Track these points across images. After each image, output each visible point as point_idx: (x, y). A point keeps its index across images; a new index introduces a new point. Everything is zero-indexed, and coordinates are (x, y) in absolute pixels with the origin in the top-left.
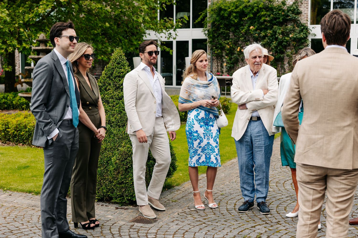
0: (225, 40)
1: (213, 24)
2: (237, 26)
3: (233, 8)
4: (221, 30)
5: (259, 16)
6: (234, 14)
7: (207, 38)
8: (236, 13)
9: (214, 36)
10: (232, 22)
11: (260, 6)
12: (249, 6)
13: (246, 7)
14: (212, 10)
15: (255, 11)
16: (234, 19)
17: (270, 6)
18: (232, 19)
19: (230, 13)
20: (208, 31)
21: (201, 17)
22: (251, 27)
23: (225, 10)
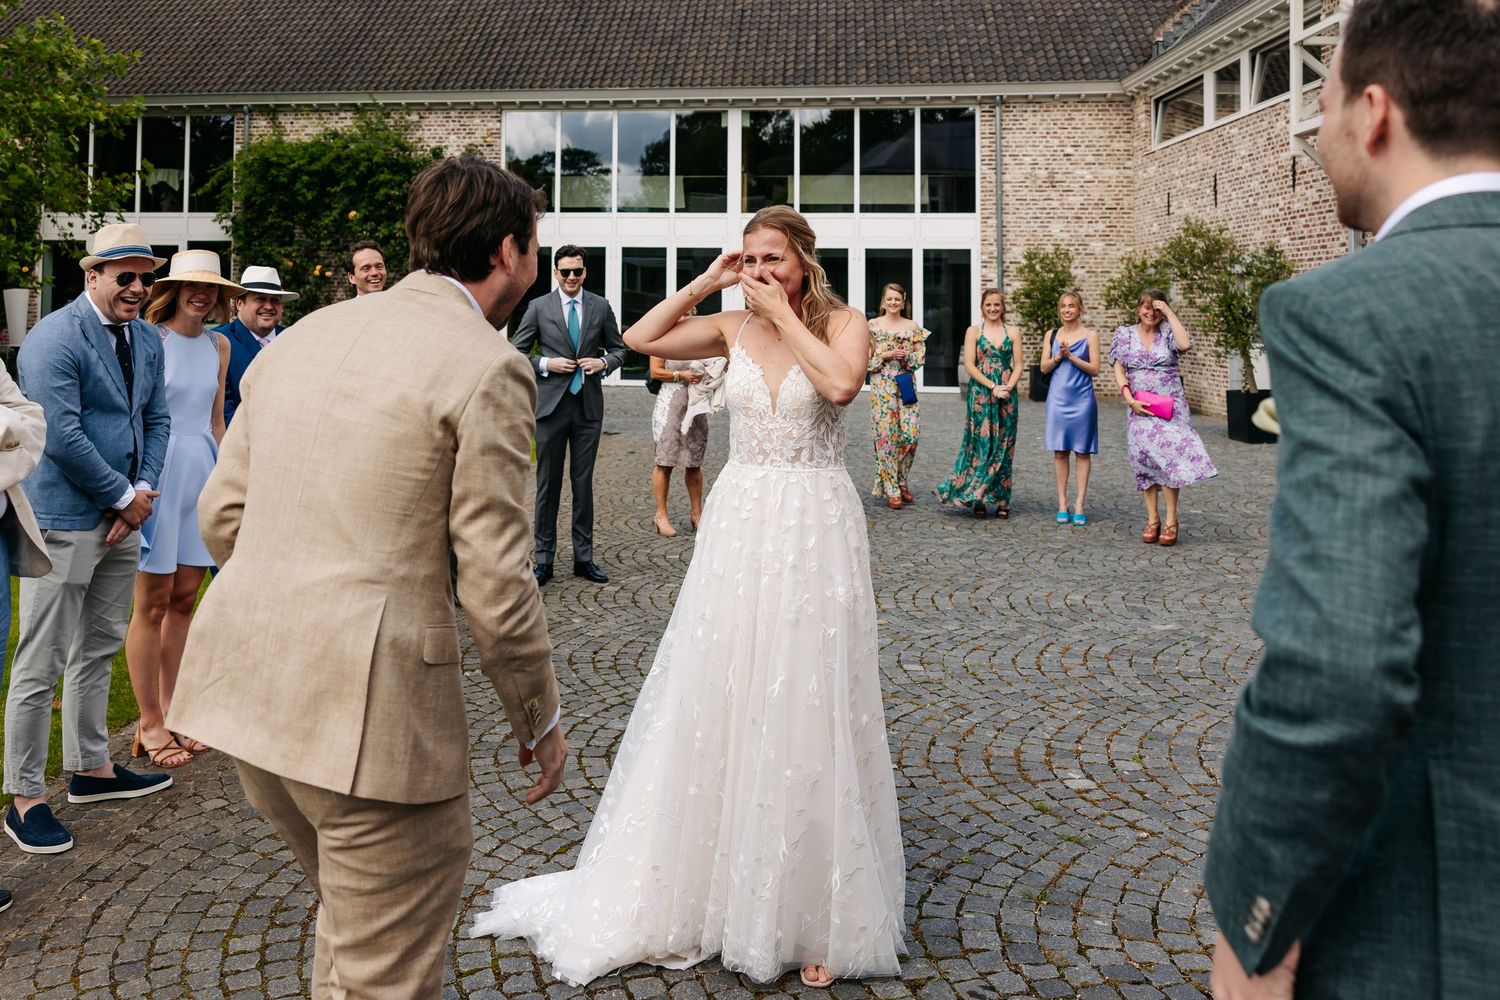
0: (282, 245)
1: (248, 203)
2: (316, 209)
3: (302, 162)
4: (270, 220)
5: (373, 185)
6: (305, 178)
7: (231, 239)
8: (310, 174)
9: (248, 234)
10: (300, 198)
11: (376, 159)
12: (348, 157)
13: (338, 159)
14: (245, 165)
15: (362, 172)
16: (305, 190)
17: (402, 160)
18: (298, 190)
19: (295, 174)
20: (233, 220)
21: (213, 180)
22: (352, 214)
23: (281, 166)
